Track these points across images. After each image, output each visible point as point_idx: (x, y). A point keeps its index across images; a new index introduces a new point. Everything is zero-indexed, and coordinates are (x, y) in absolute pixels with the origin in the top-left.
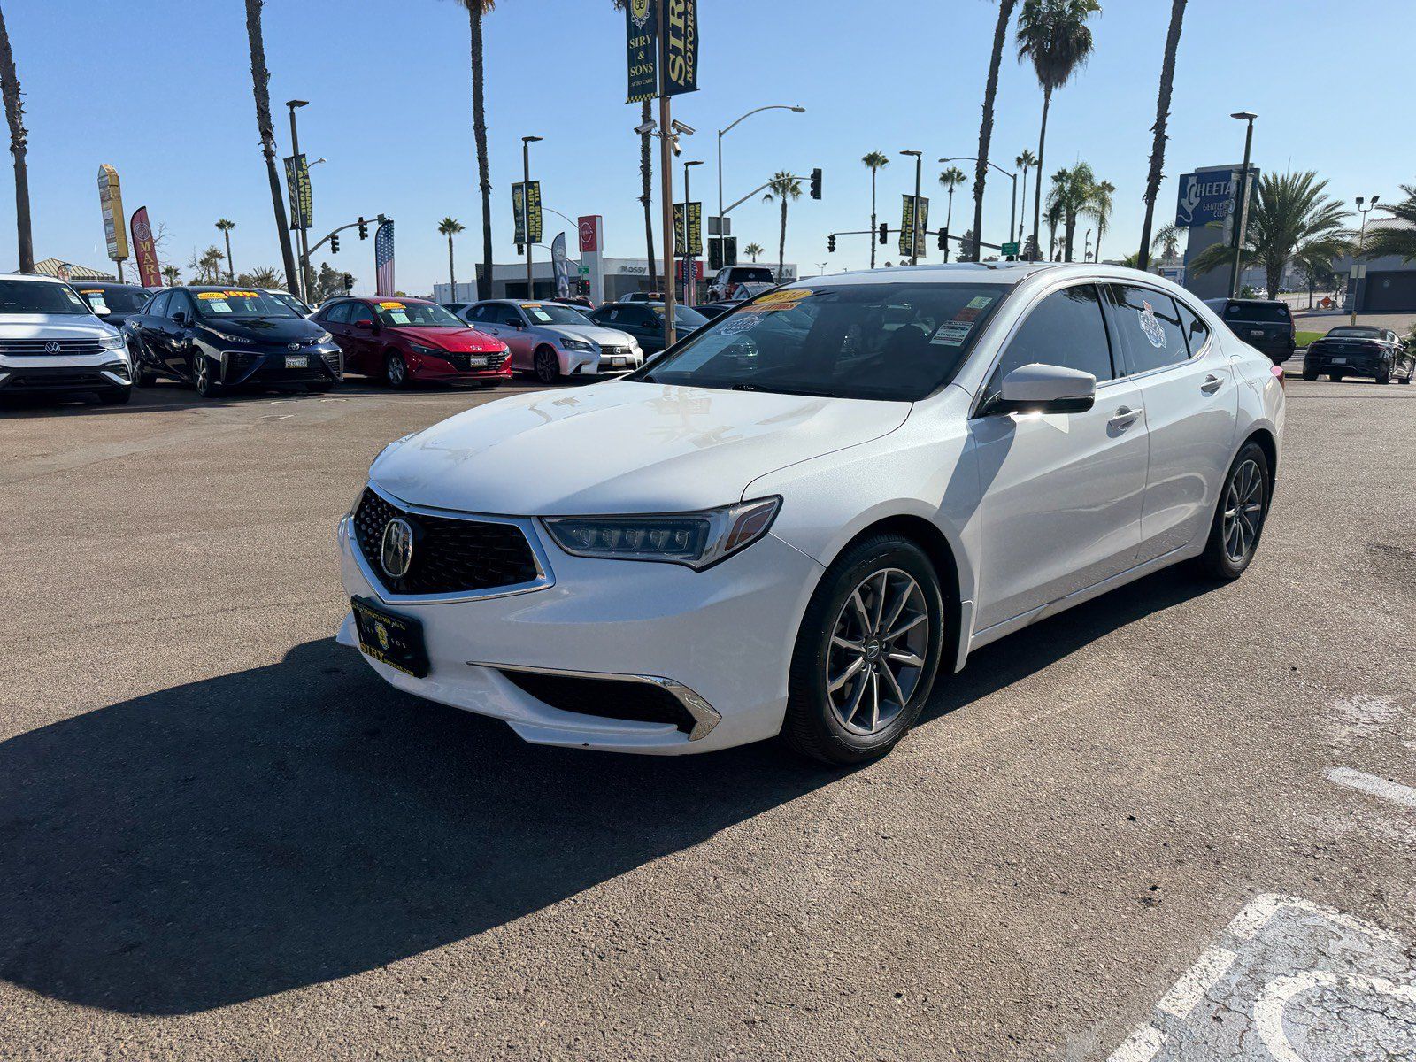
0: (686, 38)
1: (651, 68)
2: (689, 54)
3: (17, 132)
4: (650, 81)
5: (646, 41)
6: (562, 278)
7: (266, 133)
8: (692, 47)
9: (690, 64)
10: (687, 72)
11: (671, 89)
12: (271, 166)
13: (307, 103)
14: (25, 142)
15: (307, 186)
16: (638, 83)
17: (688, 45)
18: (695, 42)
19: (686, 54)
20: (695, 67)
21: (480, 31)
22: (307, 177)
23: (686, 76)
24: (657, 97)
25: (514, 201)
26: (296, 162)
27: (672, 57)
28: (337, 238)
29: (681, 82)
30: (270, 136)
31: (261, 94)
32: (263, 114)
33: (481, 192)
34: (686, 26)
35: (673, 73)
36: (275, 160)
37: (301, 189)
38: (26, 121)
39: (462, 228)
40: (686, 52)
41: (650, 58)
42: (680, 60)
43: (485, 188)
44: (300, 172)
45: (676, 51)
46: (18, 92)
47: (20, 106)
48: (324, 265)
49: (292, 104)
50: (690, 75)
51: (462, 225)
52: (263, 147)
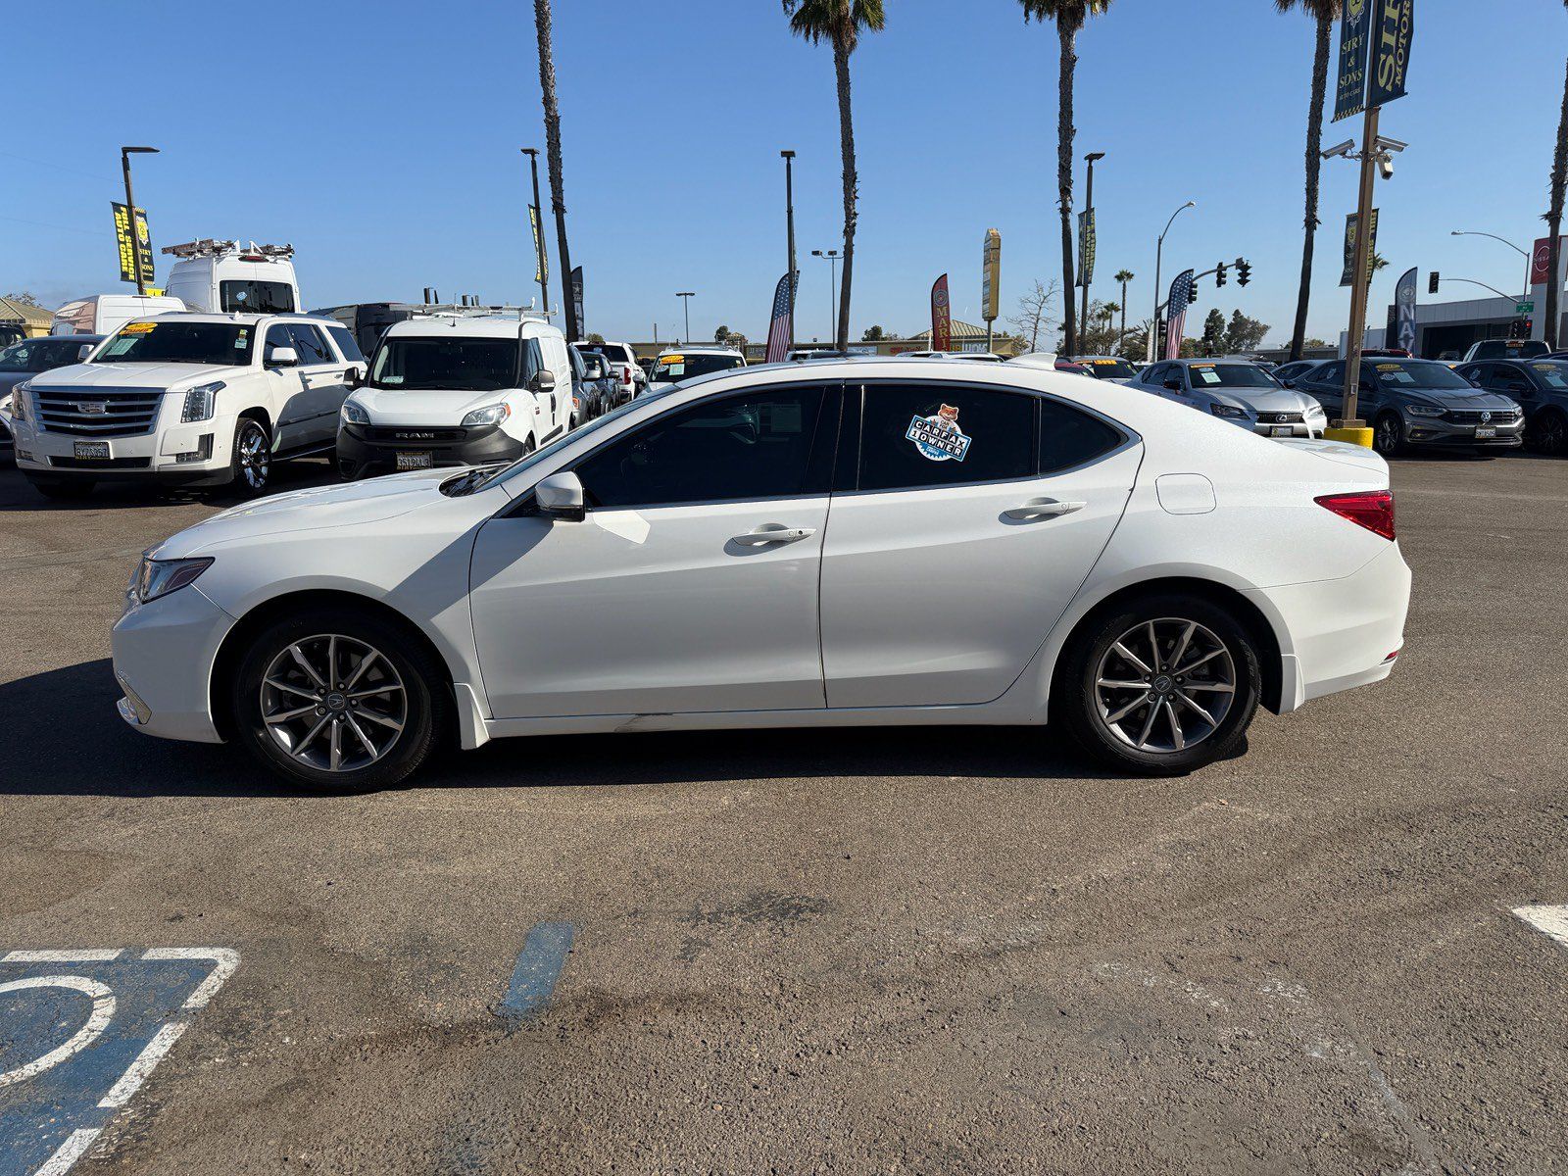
0: (1400, 31)
1: (1360, 75)
2: (1401, 51)
3: (850, 216)
4: (1357, 91)
5: (1358, 43)
6: (1407, 324)
7: (1065, 191)
8: (1404, 42)
9: (1400, 63)
10: (1396, 75)
11: (1379, 97)
12: (1065, 222)
13: (1103, 155)
14: (854, 225)
15: (1093, 241)
16: (1346, 95)
17: (1401, 40)
18: (1409, 36)
19: (1397, 50)
20: (1405, 67)
21: (1328, 40)
22: (1093, 231)
23: (1394, 78)
24: (1362, 110)
25: (1347, 235)
26: (1087, 216)
27: (1383, 57)
28: (1196, 286)
29: (1389, 88)
30: (1069, 192)
31: (1065, 152)
32: (1065, 171)
33: (1305, 229)
34: (1401, 16)
35: (1382, 77)
36: (1070, 216)
37: (1088, 245)
38: (858, 207)
39: (1385, 263)
40: (1397, 48)
41: (1360, 64)
42: (1391, 60)
43: (1311, 223)
44: (1088, 227)
45: (1388, 49)
46: (854, 181)
47: (855, 193)
48: (1237, 313)
49: (1091, 158)
50: (1399, 78)
51: (1385, 260)
52: (1060, 205)
